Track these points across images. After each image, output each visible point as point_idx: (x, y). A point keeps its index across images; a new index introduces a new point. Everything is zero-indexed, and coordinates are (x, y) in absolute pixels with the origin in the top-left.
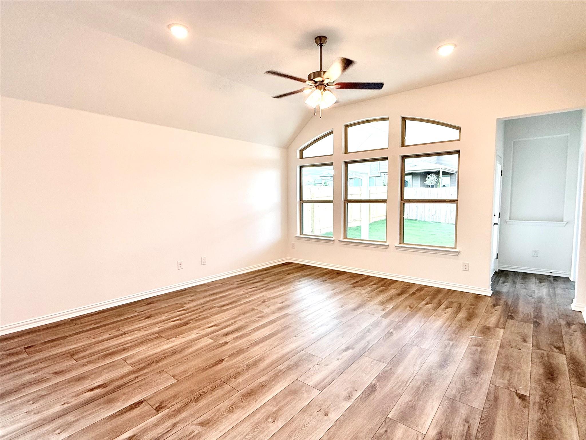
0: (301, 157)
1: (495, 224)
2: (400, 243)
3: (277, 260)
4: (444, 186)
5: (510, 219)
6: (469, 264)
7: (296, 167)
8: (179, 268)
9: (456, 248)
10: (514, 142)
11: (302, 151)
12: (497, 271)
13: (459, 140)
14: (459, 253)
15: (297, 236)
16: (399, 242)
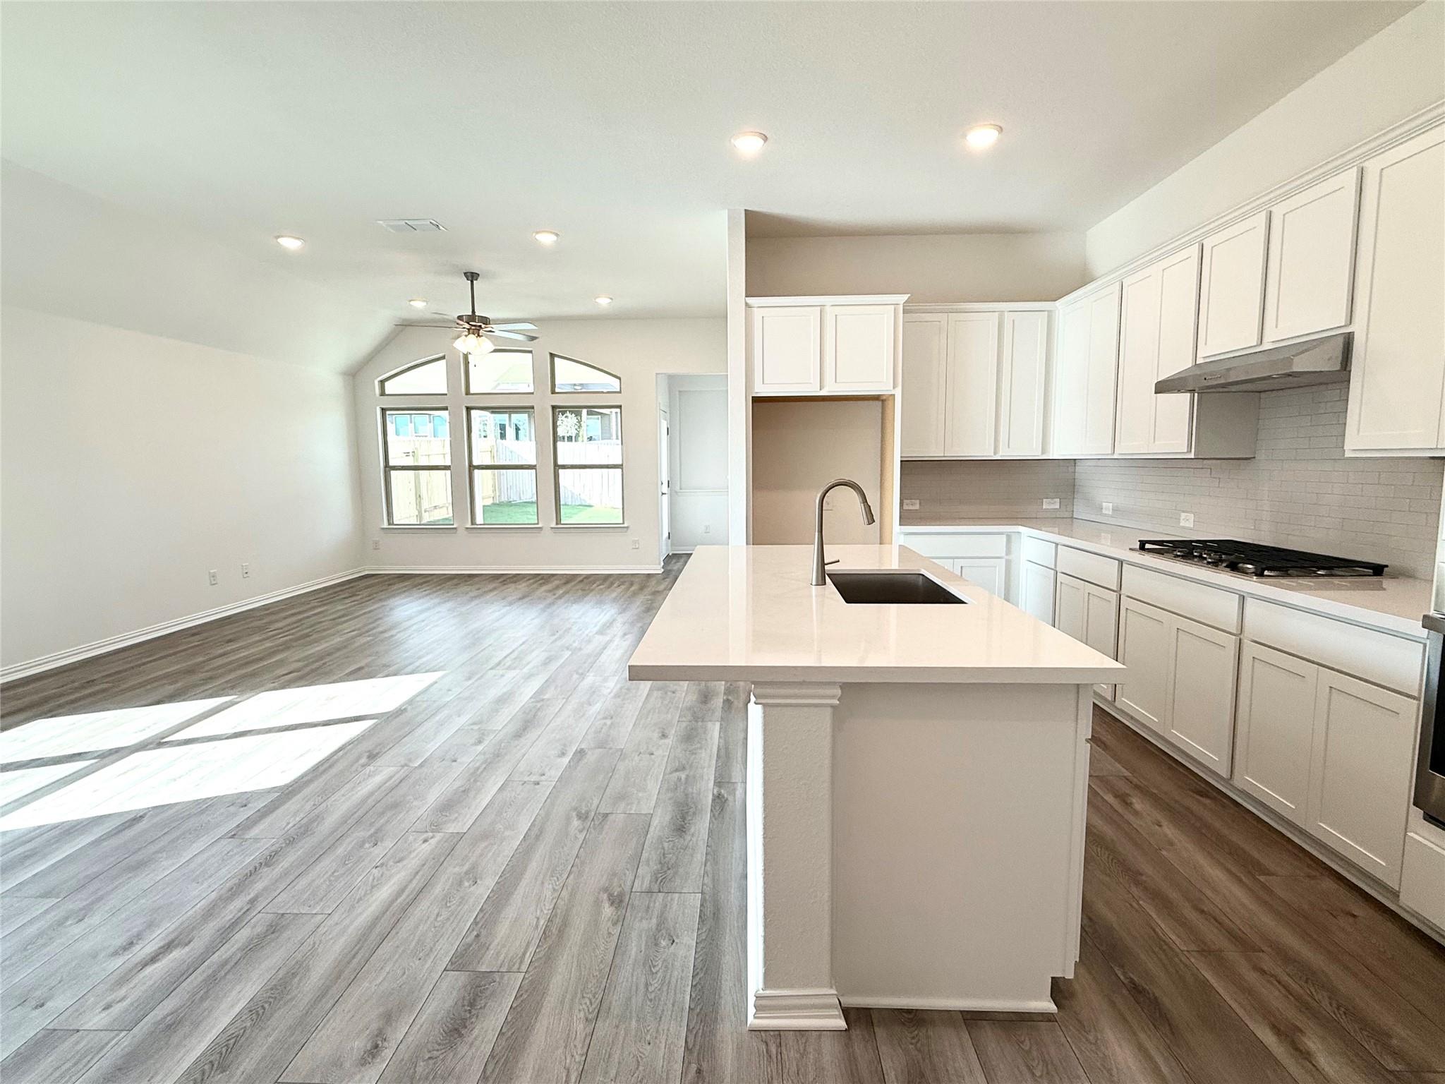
0: (383, 393)
1: (663, 494)
2: (557, 524)
3: (340, 574)
4: (590, 439)
5: (681, 489)
6: (638, 540)
7: (376, 409)
8: (213, 582)
9: (623, 523)
10: (680, 392)
11: (382, 382)
12: (670, 554)
13: (620, 392)
14: (627, 528)
15: (383, 527)
16: (555, 522)
